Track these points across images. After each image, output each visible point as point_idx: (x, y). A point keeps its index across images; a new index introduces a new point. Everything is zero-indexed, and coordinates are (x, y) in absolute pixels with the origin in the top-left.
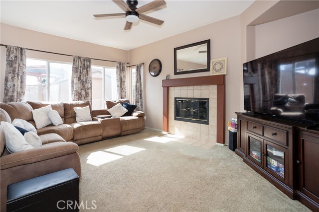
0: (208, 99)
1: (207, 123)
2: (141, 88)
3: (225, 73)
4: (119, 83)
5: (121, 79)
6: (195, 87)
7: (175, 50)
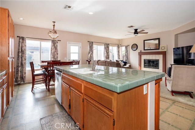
0: (159, 60)
1: (158, 69)
2: (128, 55)
3: (166, 51)
4: (118, 53)
5: (119, 52)
6: (153, 55)
7: (144, 41)
